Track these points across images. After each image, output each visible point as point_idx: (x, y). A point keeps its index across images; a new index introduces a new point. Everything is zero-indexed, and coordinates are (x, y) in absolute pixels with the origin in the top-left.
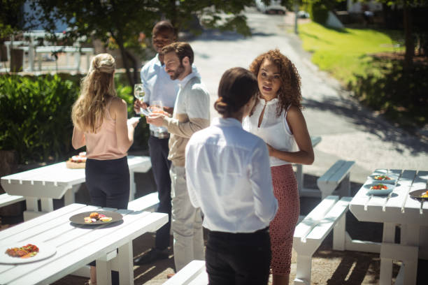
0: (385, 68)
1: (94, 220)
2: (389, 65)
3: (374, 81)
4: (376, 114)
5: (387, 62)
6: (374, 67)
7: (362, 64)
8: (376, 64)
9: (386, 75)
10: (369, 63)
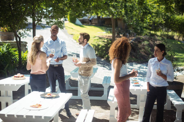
0: (104, 42)
1: (50, 96)
2: (106, 41)
3: (100, 47)
4: (103, 60)
5: (105, 39)
6: (100, 41)
7: (95, 40)
8: (101, 40)
9: (105, 44)
10: (97, 39)
